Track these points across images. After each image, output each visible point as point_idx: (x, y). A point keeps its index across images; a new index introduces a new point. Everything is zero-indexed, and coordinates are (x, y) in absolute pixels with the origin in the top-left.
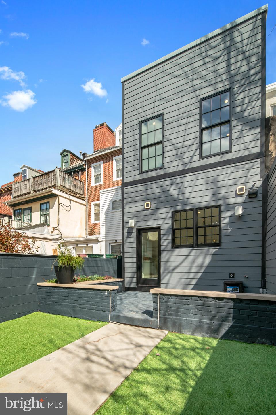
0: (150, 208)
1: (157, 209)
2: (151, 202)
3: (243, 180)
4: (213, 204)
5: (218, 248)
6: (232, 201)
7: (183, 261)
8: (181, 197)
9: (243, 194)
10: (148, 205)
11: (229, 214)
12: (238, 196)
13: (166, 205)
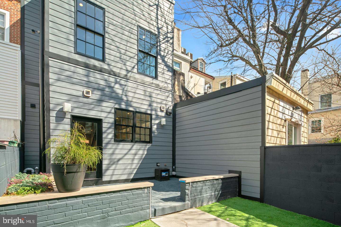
0: (89, 97)
1: (100, 101)
2: (92, 91)
3: (164, 102)
4: (149, 112)
5: (151, 145)
6: (160, 114)
7: (126, 154)
8: (125, 98)
9: (164, 111)
10: (88, 93)
11: (157, 122)
12: (162, 111)
13: (110, 100)
